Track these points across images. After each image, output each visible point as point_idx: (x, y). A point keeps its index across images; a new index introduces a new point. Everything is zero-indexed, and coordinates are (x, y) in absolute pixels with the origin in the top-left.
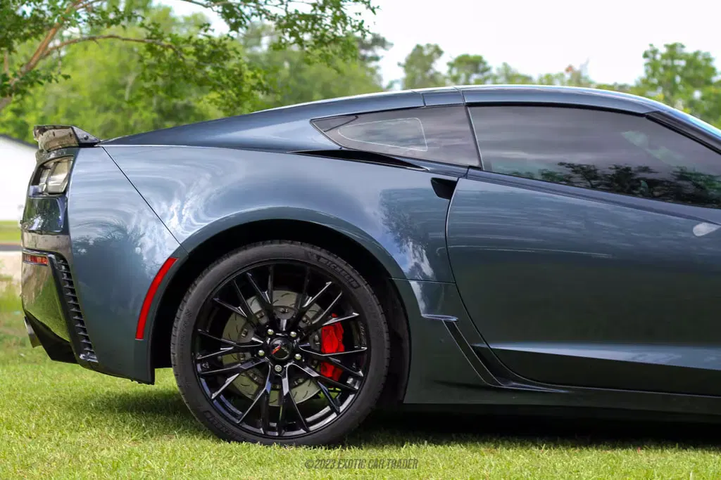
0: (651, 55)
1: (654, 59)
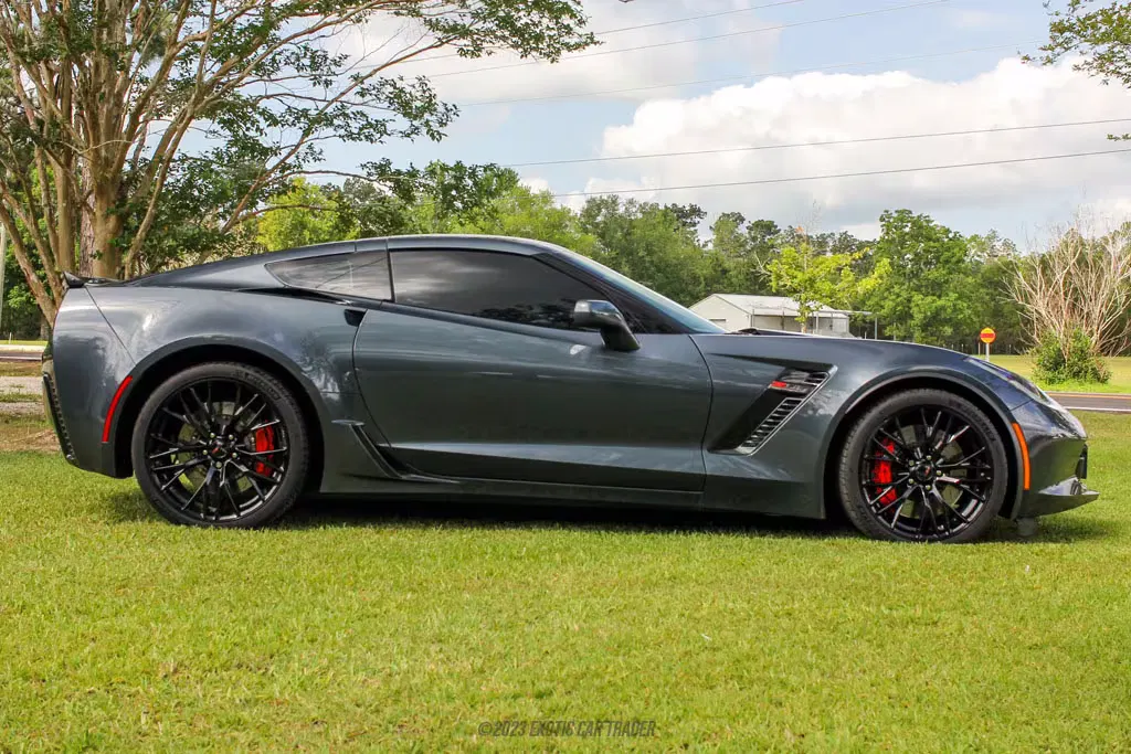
0: (886, 219)
1: (888, 221)
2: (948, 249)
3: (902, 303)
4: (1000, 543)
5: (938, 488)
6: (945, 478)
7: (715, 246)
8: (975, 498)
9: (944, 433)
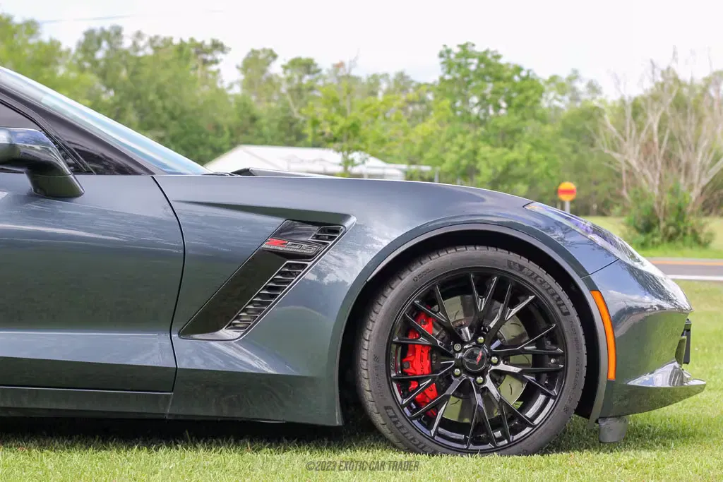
0: (446, 55)
1: (449, 57)
2: (521, 91)
3: (466, 156)
4: (577, 453)
5: (494, 381)
6: (502, 367)
7: (243, 87)
8: (544, 393)
9: (502, 306)
